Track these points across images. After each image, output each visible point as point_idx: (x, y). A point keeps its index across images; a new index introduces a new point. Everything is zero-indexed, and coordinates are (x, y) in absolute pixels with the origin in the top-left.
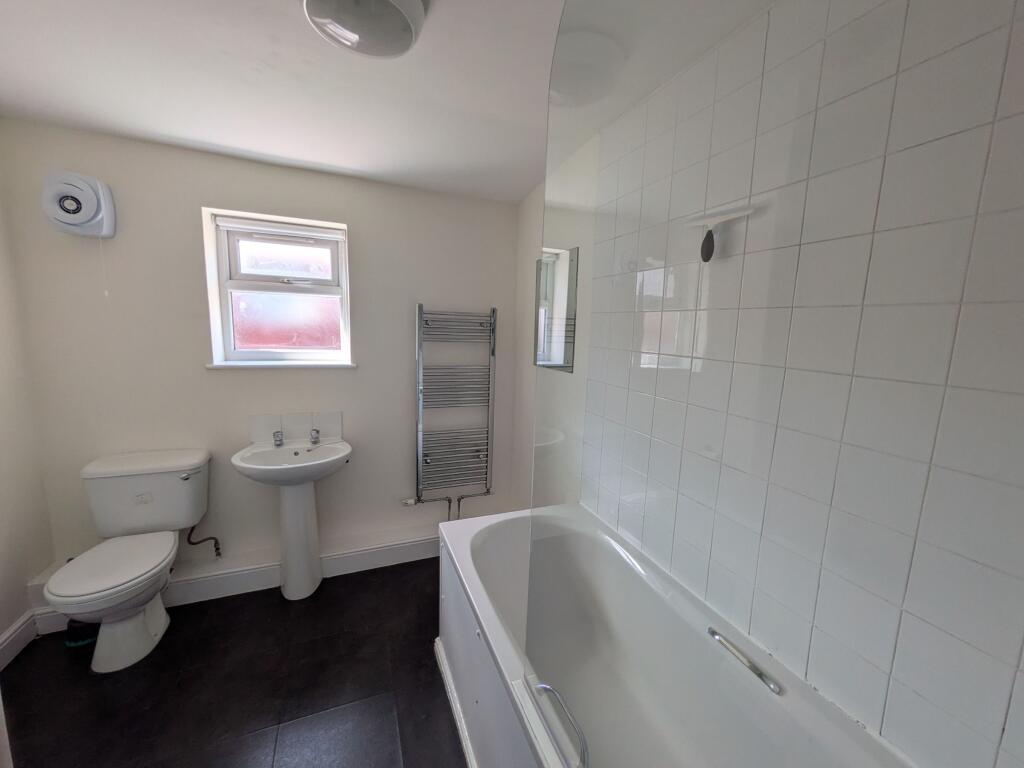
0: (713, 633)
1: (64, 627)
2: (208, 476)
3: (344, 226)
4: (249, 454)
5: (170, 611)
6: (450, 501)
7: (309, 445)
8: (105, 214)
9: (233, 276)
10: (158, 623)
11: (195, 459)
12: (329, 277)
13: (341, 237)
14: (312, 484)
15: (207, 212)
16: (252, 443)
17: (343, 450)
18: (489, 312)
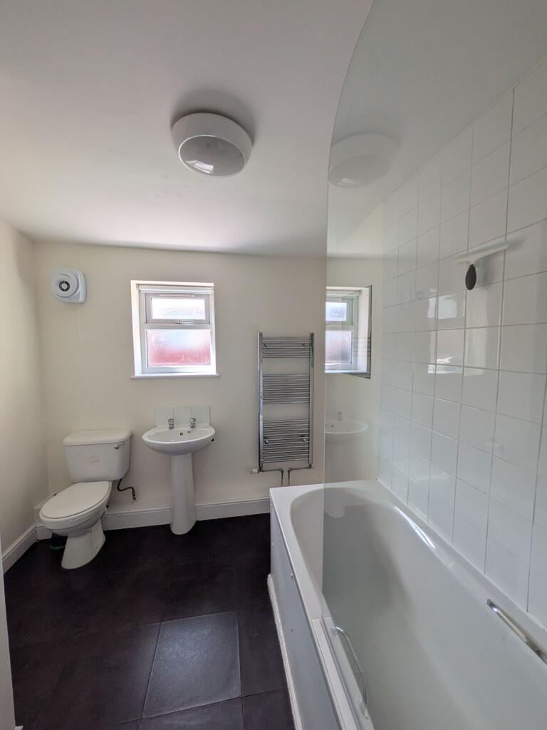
0: (492, 605)
1: (50, 537)
2: (130, 446)
3: (212, 284)
4: (152, 434)
5: (105, 532)
6: (282, 472)
7: (189, 429)
8: (81, 290)
9: (148, 321)
10: (97, 541)
11: (122, 436)
12: (203, 318)
13: (211, 291)
14: (190, 454)
15: (133, 283)
16: (156, 426)
17: (210, 432)
18: (308, 336)
